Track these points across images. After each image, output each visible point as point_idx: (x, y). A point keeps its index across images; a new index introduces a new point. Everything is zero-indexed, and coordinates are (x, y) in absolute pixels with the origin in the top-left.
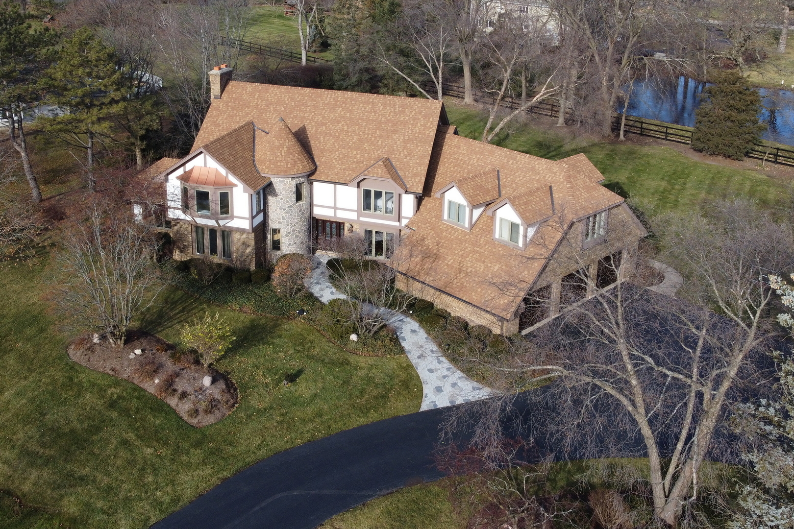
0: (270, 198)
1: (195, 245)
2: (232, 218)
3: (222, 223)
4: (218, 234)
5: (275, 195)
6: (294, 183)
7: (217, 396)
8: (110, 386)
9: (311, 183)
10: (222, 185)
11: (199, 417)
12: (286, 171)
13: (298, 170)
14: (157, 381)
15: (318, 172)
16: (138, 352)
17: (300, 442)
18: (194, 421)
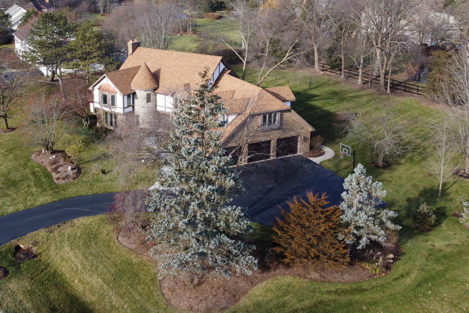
0: (135, 100)
1: (105, 121)
2: (116, 108)
3: (113, 110)
4: (113, 116)
5: (137, 99)
6: (146, 93)
7: (71, 174)
8: (37, 167)
9: (156, 95)
10: (112, 91)
11: (59, 181)
12: (141, 87)
13: (147, 87)
14: (53, 167)
15: (158, 89)
16: (54, 157)
17: (90, 194)
18: (57, 182)
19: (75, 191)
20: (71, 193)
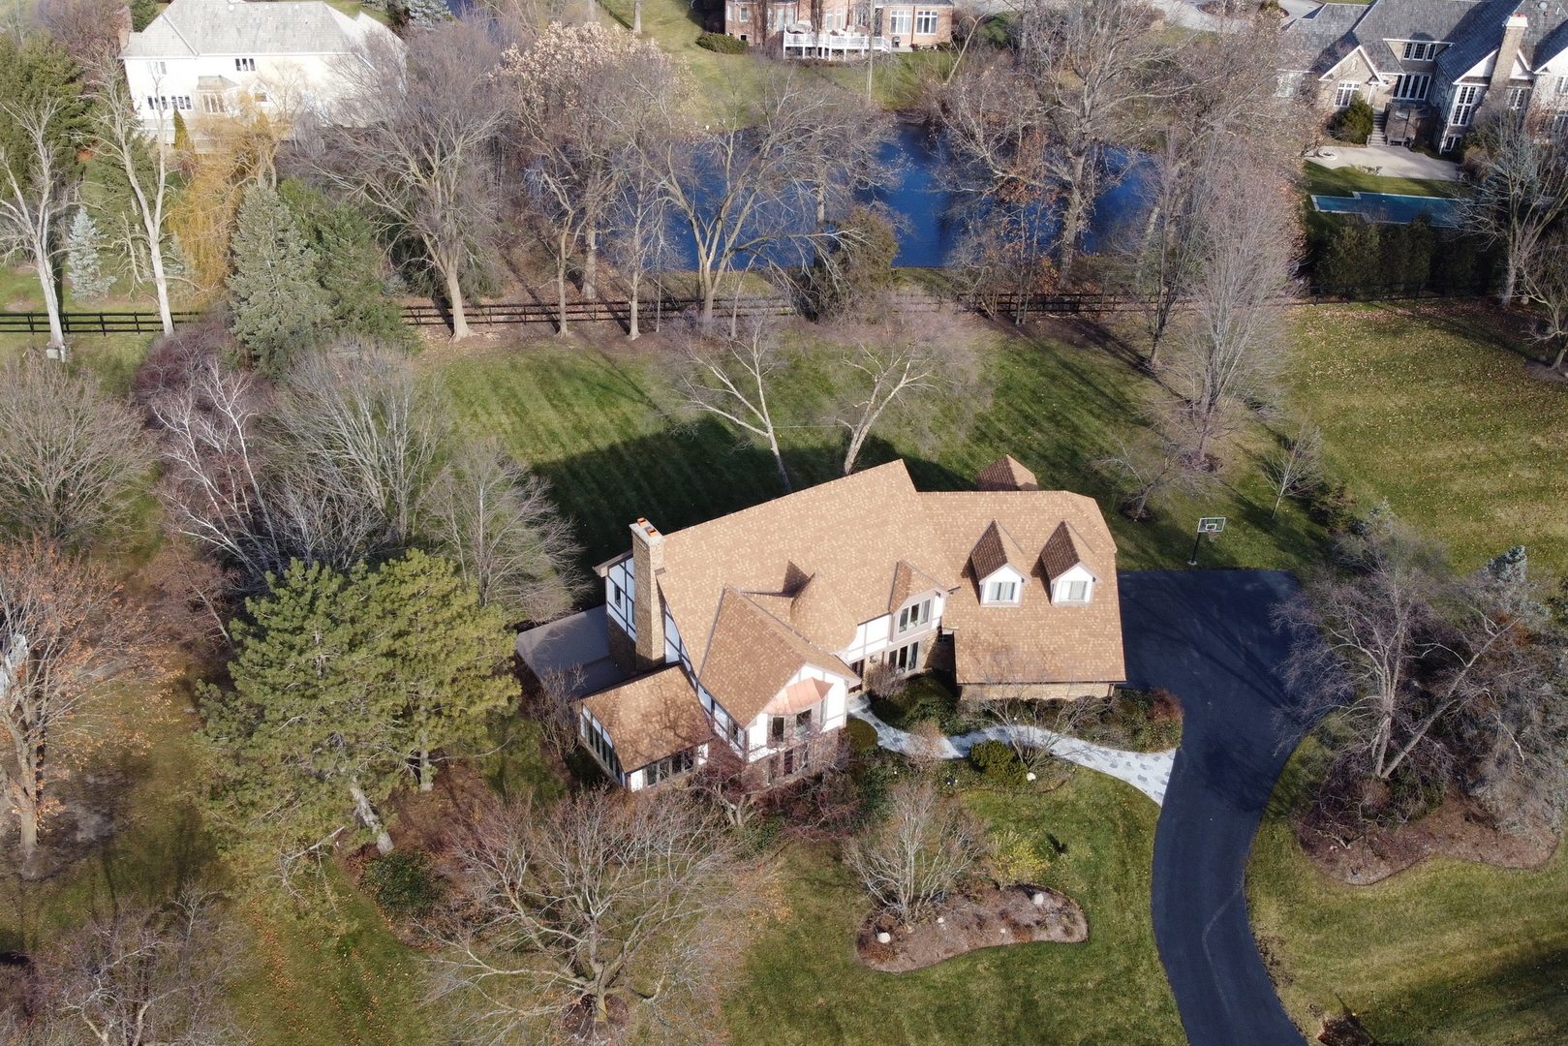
7: (1058, 904)
14: (1003, 931)
17: (1148, 893)
18: (1076, 938)
19: (1130, 916)
20: (1136, 923)
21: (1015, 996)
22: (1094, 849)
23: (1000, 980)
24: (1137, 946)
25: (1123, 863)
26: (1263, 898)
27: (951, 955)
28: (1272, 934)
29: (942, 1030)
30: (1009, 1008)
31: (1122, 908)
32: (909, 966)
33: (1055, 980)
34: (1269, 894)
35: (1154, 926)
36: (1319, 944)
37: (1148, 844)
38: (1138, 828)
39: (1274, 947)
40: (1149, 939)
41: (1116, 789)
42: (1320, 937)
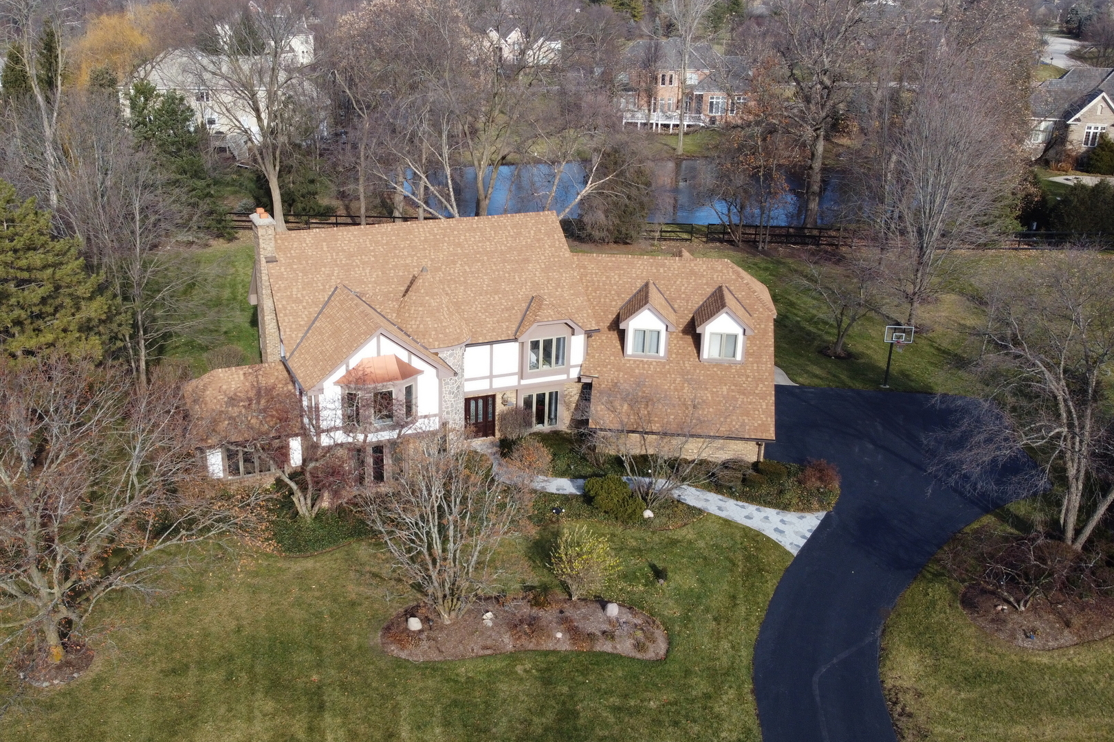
2: (416, 419)
4: (387, 451)
14: (559, 635)
16: (489, 616)
17: (756, 628)
18: (650, 655)
19: (725, 645)
20: (731, 652)
21: (553, 703)
22: (702, 582)
23: (538, 684)
24: (727, 674)
25: (734, 597)
26: (902, 648)
27: (489, 652)
28: (906, 684)
29: (447, 724)
30: (541, 714)
31: (717, 637)
32: (434, 656)
33: (609, 693)
34: (910, 645)
35: (755, 659)
36: (969, 703)
37: (770, 584)
38: (760, 570)
39: (908, 699)
40: (744, 671)
41: (746, 535)
42: (973, 695)
